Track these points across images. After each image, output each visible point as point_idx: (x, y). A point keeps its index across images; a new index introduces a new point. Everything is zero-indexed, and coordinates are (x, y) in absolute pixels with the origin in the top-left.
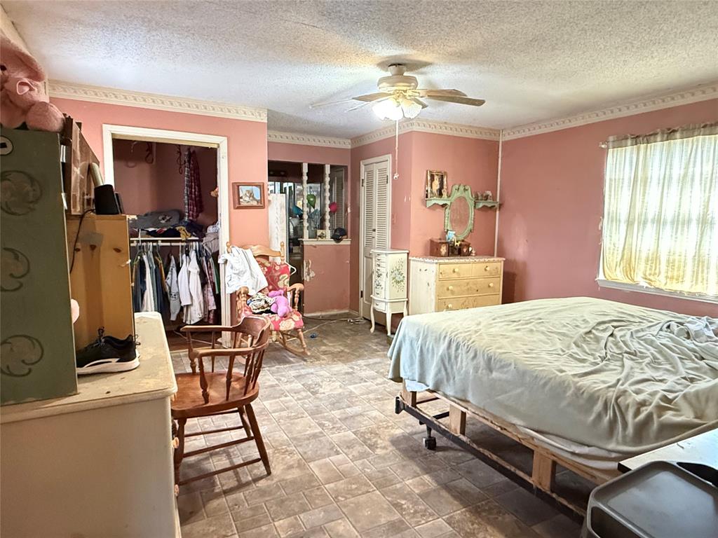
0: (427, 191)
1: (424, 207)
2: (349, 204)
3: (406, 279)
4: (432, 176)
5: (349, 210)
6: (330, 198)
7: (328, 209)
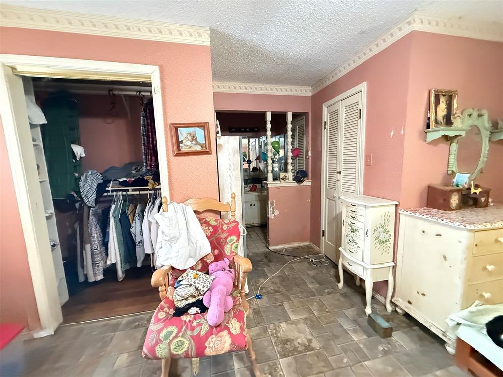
0: (429, 119)
1: (422, 143)
2: (310, 149)
3: (393, 237)
4: (437, 98)
5: (310, 154)
6: (293, 144)
7: (290, 154)
